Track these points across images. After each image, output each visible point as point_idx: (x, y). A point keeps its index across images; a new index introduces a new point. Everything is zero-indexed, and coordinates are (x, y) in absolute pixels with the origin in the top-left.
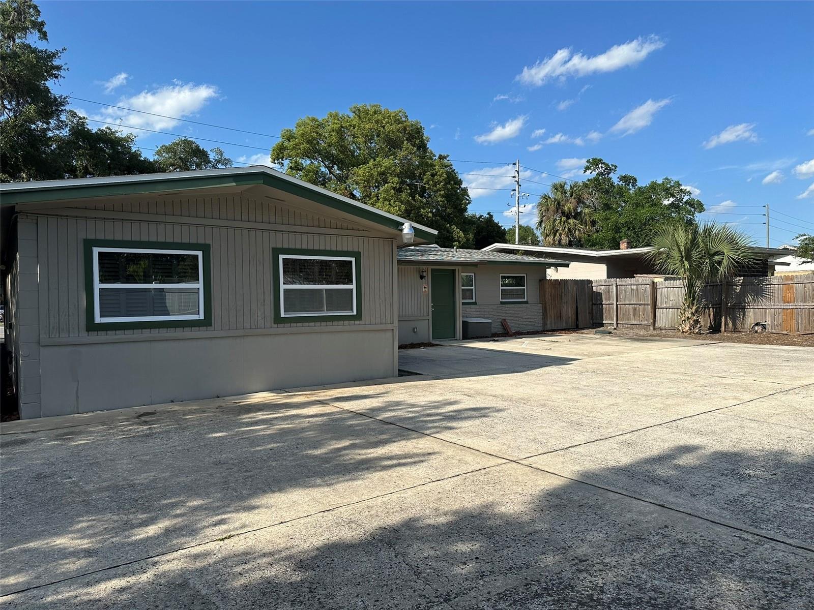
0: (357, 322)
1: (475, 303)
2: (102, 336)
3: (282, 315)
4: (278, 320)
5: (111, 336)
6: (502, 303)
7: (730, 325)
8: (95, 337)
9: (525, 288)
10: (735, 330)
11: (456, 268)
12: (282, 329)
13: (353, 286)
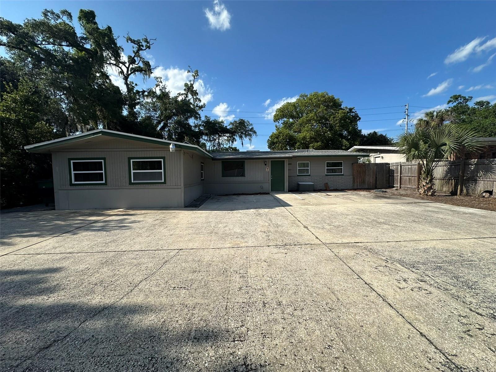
0: (164, 185)
1: (309, 175)
2: (74, 187)
3: (132, 182)
4: (131, 183)
5: (77, 187)
6: (326, 175)
7: (465, 191)
8: (73, 188)
9: (343, 168)
10: (468, 194)
11: (285, 160)
12: (132, 187)
13: (162, 171)
